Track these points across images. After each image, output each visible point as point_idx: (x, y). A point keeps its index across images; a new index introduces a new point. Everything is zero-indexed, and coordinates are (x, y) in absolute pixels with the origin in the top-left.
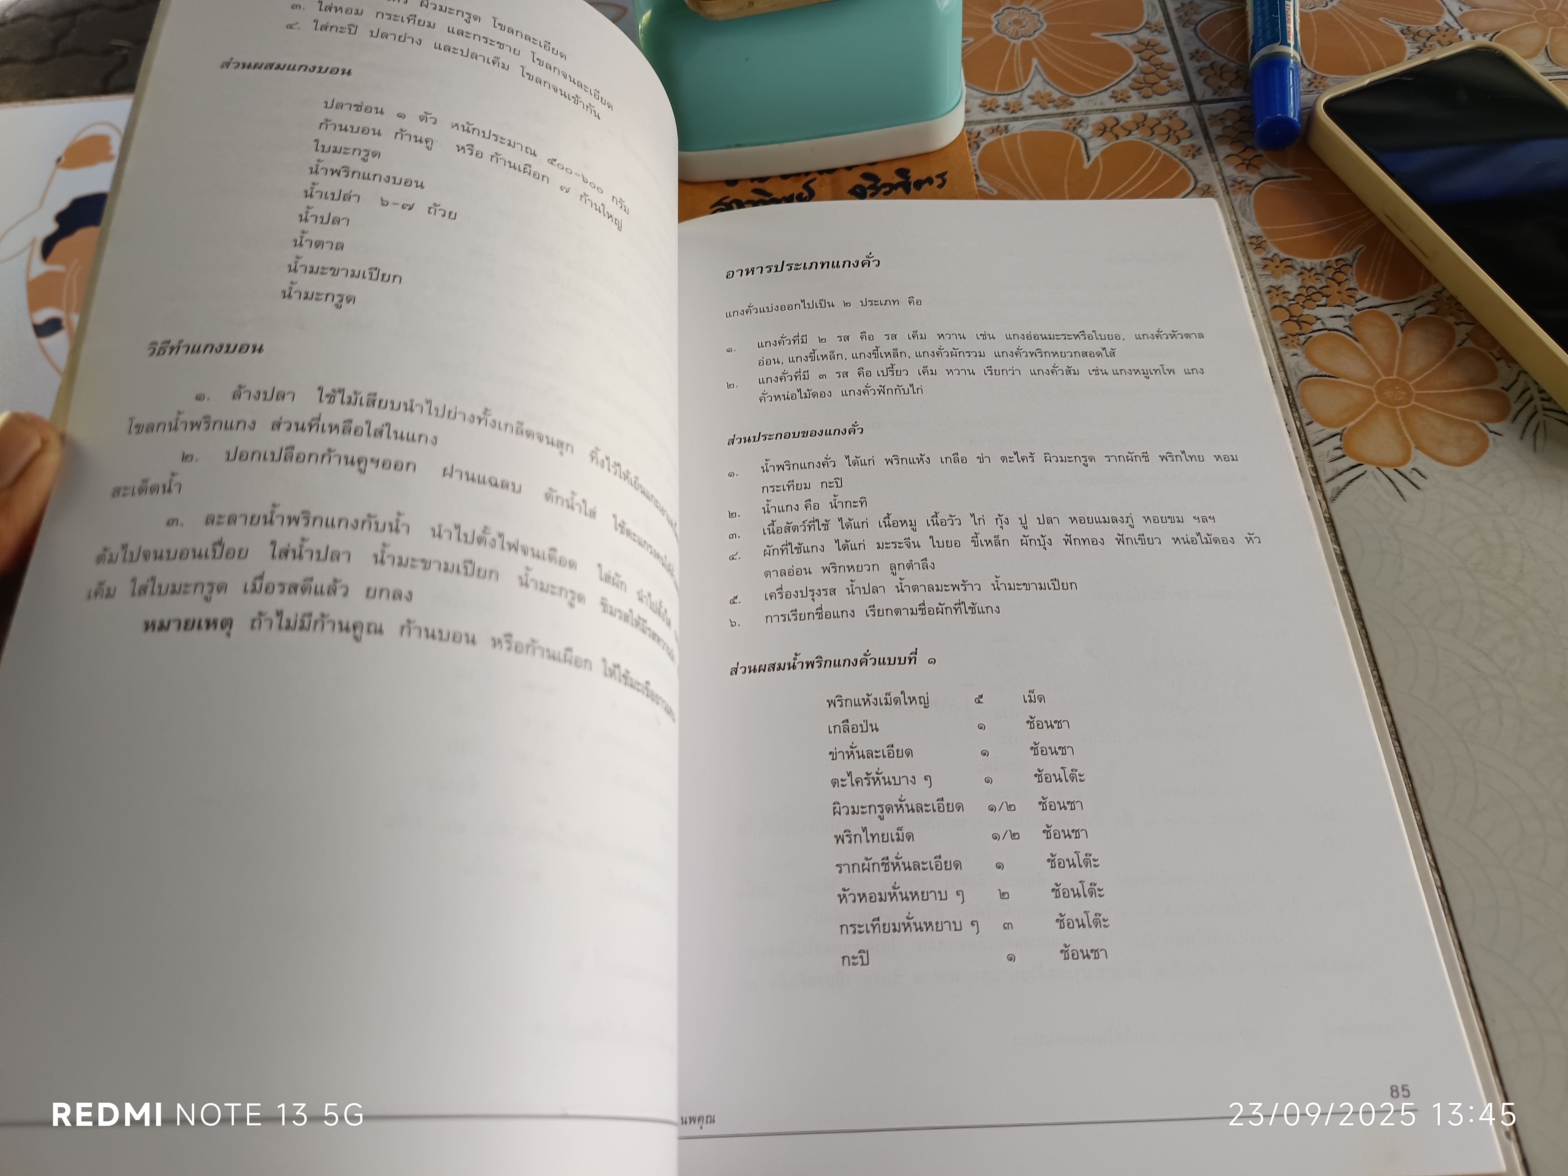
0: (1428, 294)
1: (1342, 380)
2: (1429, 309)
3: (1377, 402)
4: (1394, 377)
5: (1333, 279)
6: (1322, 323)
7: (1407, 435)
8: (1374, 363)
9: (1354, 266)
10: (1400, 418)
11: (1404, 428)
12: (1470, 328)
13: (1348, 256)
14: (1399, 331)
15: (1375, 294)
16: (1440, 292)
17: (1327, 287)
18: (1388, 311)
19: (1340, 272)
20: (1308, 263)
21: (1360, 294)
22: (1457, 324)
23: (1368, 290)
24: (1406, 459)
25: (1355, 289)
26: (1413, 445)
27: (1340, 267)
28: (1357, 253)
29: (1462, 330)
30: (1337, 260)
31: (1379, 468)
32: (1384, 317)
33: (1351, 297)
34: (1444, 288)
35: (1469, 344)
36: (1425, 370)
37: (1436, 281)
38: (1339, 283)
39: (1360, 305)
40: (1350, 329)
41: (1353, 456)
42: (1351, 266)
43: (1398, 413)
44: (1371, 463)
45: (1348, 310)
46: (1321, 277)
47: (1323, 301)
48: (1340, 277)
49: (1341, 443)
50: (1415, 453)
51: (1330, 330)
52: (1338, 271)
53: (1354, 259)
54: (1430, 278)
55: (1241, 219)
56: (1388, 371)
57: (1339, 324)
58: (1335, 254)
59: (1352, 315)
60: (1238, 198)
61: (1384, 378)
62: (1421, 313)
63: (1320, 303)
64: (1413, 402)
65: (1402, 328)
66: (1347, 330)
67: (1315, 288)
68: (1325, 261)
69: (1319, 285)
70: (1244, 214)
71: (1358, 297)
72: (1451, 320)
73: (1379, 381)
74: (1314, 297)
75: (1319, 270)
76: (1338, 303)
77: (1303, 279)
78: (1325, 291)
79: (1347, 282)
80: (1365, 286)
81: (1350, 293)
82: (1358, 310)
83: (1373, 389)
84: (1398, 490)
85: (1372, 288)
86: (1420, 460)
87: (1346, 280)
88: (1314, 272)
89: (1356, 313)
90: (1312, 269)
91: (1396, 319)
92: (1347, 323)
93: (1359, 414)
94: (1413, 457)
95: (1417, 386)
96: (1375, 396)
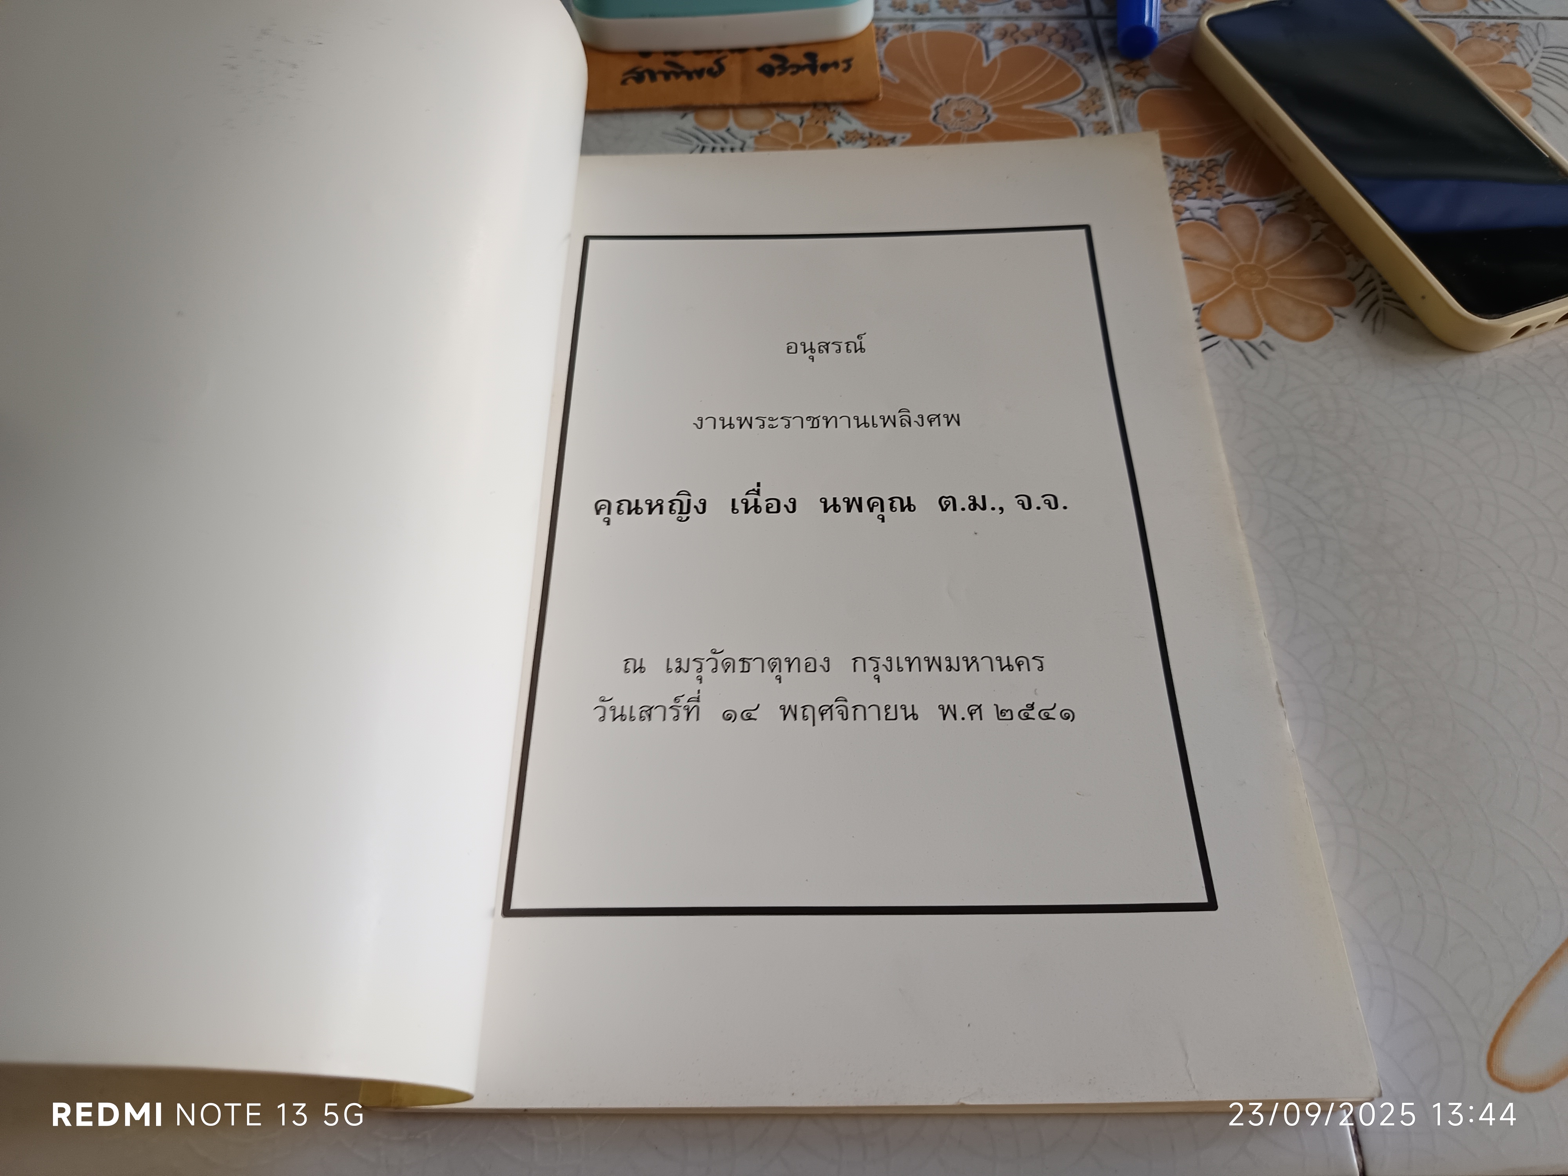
0: (1290, 194)
1: (1204, 263)
2: (1289, 207)
3: (1235, 283)
4: (1252, 262)
5: (1204, 176)
6: (1191, 213)
7: (1260, 313)
8: (1235, 250)
9: (1225, 167)
10: (1254, 298)
11: (1257, 307)
12: (1324, 225)
13: (1220, 157)
14: (1260, 224)
15: (1242, 190)
16: (1300, 194)
17: (1198, 182)
18: (1253, 206)
19: (1211, 171)
20: (1183, 161)
21: (1228, 190)
22: (1314, 222)
23: (1236, 187)
24: (1257, 333)
25: (1223, 186)
26: (1264, 322)
27: (1213, 166)
28: (1228, 155)
29: (1317, 227)
30: (1210, 161)
31: (1231, 340)
32: (1248, 211)
33: (1219, 192)
34: (1304, 191)
35: (1322, 239)
36: (1281, 258)
37: (1298, 183)
38: (1210, 180)
39: (1228, 199)
40: (1216, 220)
41: (1209, 328)
42: (1222, 166)
43: (1253, 293)
44: (1225, 334)
45: (1217, 203)
46: (1193, 174)
47: (1194, 194)
48: (1211, 175)
49: (1199, 316)
50: (1266, 328)
51: (1197, 219)
52: (1210, 169)
53: (1225, 160)
54: (1293, 180)
55: (1125, 120)
56: (1248, 256)
57: (1207, 214)
58: (1209, 154)
59: (1218, 209)
60: (1125, 101)
61: (1242, 263)
62: (1280, 211)
63: (1191, 196)
64: (1267, 285)
65: (1264, 221)
66: (1213, 220)
67: (1187, 183)
68: (1198, 160)
69: (1191, 180)
70: (1128, 115)
71: (1226, 192)
72: (1308, 217)
73: (1238, 265)
74: (1186, 190)
75: (1192, 167)
76: (1207, 196)
77: (1177, 175)
78: (1196, 186)
79: (1216, 180)
80: (1233, 184)
81: (1218, 189)
82: (1225, 204)
83: (1232, 271)
84: (1247, 359)
85: (1240, 186)
86: (1269, 334)
87: (1216, 178)
88: (1187, 169)
89: (1222, 206)
90: (1185, 167)
91: (1259, 214)
92: (1214, 215)
93: (1218, 292)
94: (1263, 331)
95: (1273, 271)
96: (1233, 278)
